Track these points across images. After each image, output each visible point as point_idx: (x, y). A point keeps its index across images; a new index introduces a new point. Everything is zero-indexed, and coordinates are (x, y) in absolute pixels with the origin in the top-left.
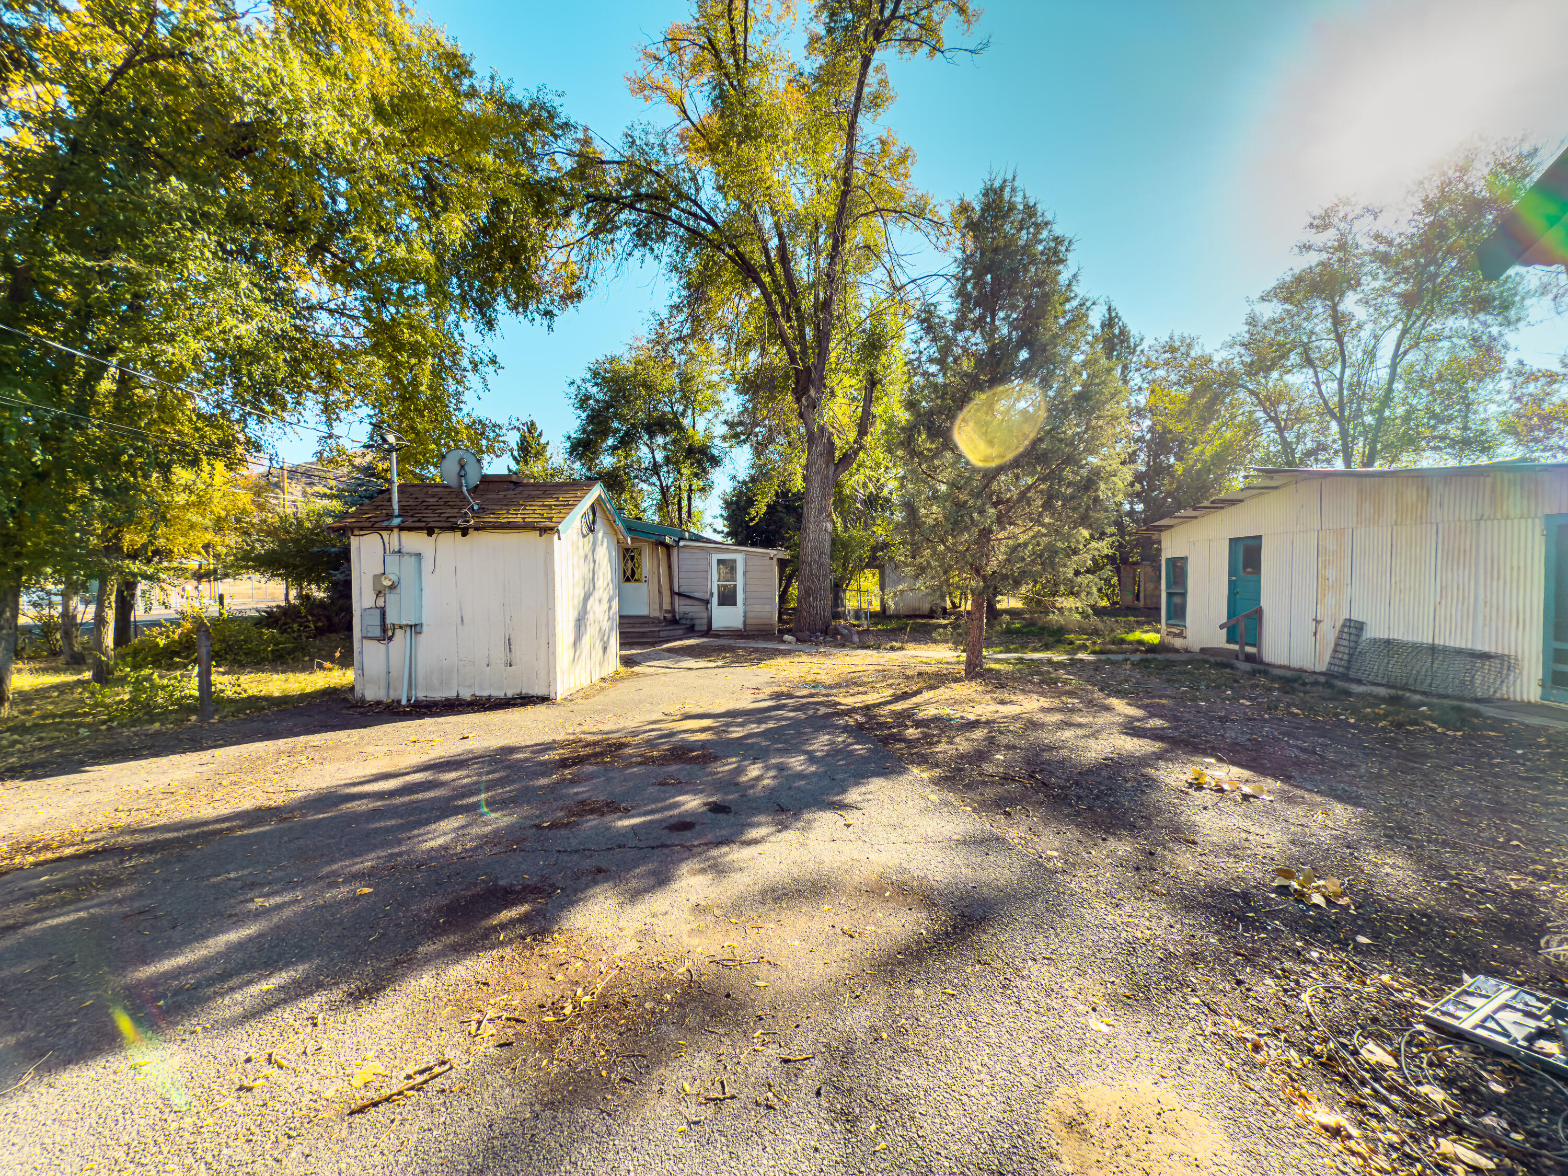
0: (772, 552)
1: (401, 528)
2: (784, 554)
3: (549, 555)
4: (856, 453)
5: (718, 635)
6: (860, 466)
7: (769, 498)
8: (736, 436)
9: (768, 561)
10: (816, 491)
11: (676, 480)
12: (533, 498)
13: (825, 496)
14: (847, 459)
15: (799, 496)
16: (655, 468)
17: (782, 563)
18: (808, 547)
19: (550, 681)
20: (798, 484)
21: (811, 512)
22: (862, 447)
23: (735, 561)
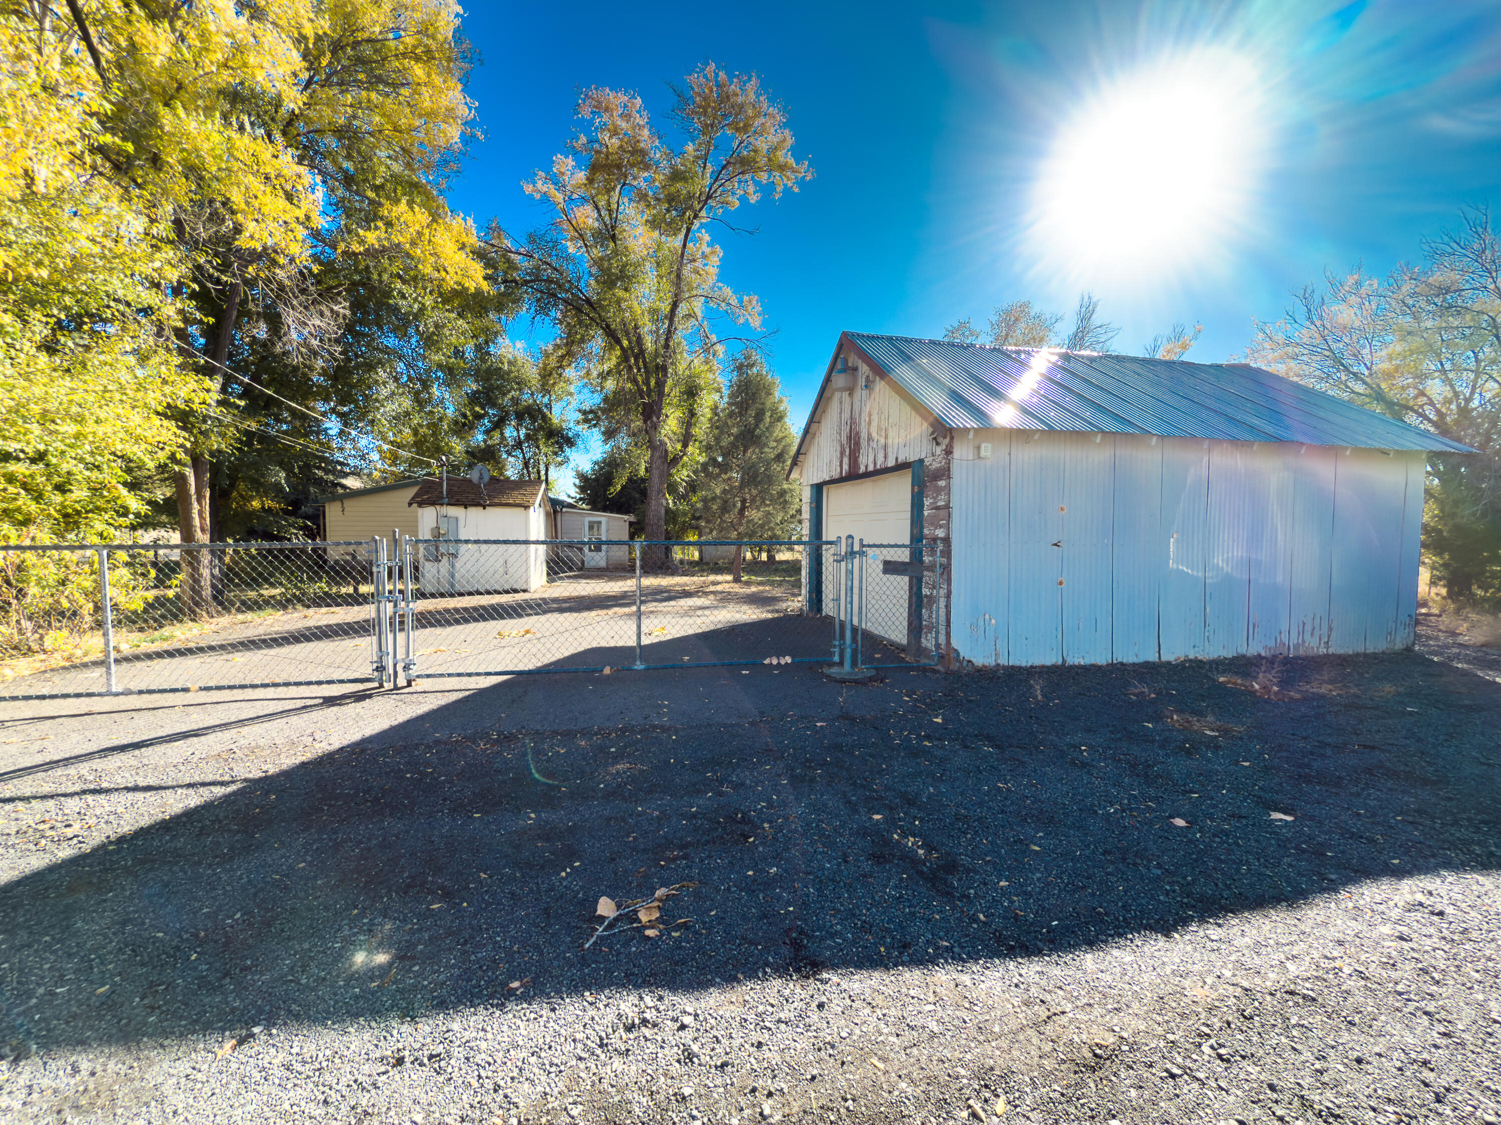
0: (626, 517)
1: (448, 504)
2: (632, 518)
3: (527, 519)
4: (681, 457)
5: (589, 570)
6: (683, 466)
7: (624, 481)
8: (586, 421)
9: (622, 523)
10: (656, 480)
11: (535, 454)
12: (513, 489)
13: (662, 483)
14: (675, 460)
15: (643, 480)
16: (519, 444)
17: (631, 524)
18: (651, 514)
19: (527, 582)
20: (642, 472)
21: (653, 494)
22: (685, 454)
23: (600, 523)
